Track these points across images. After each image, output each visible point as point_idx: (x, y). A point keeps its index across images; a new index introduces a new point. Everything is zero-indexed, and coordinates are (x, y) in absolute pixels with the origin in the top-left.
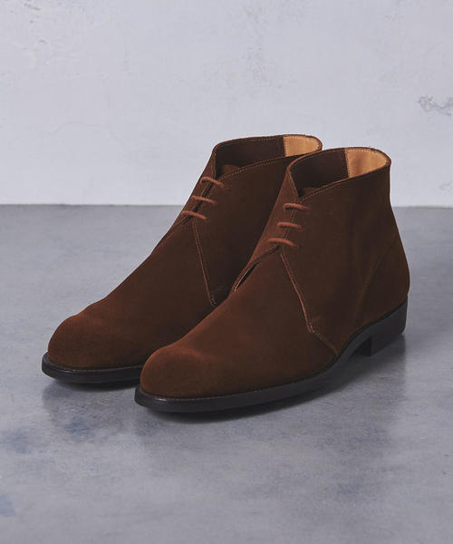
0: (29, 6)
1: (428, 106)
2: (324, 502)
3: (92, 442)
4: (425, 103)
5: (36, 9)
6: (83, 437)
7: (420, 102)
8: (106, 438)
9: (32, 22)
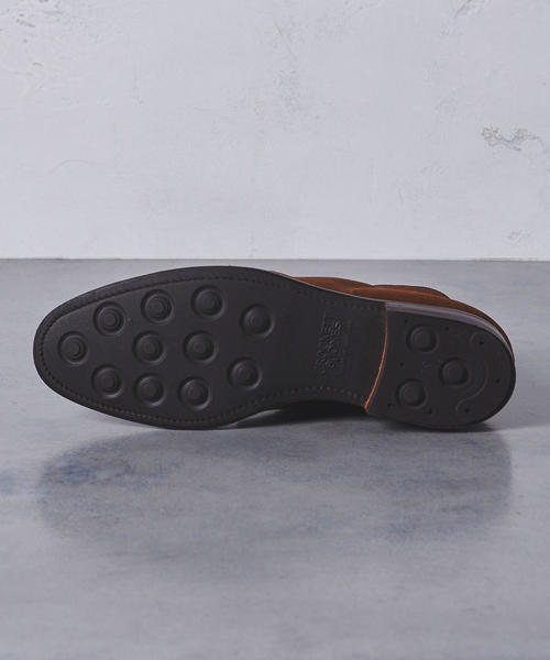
0: (22, 23)
1: (493, 139)
2: (373, 541)
3: (92, 483)
4: (490, 135)
5: (30, 25)
6: (80, 479)
7: (483, 134)
8: (108, 480)
9: (25, 41)
